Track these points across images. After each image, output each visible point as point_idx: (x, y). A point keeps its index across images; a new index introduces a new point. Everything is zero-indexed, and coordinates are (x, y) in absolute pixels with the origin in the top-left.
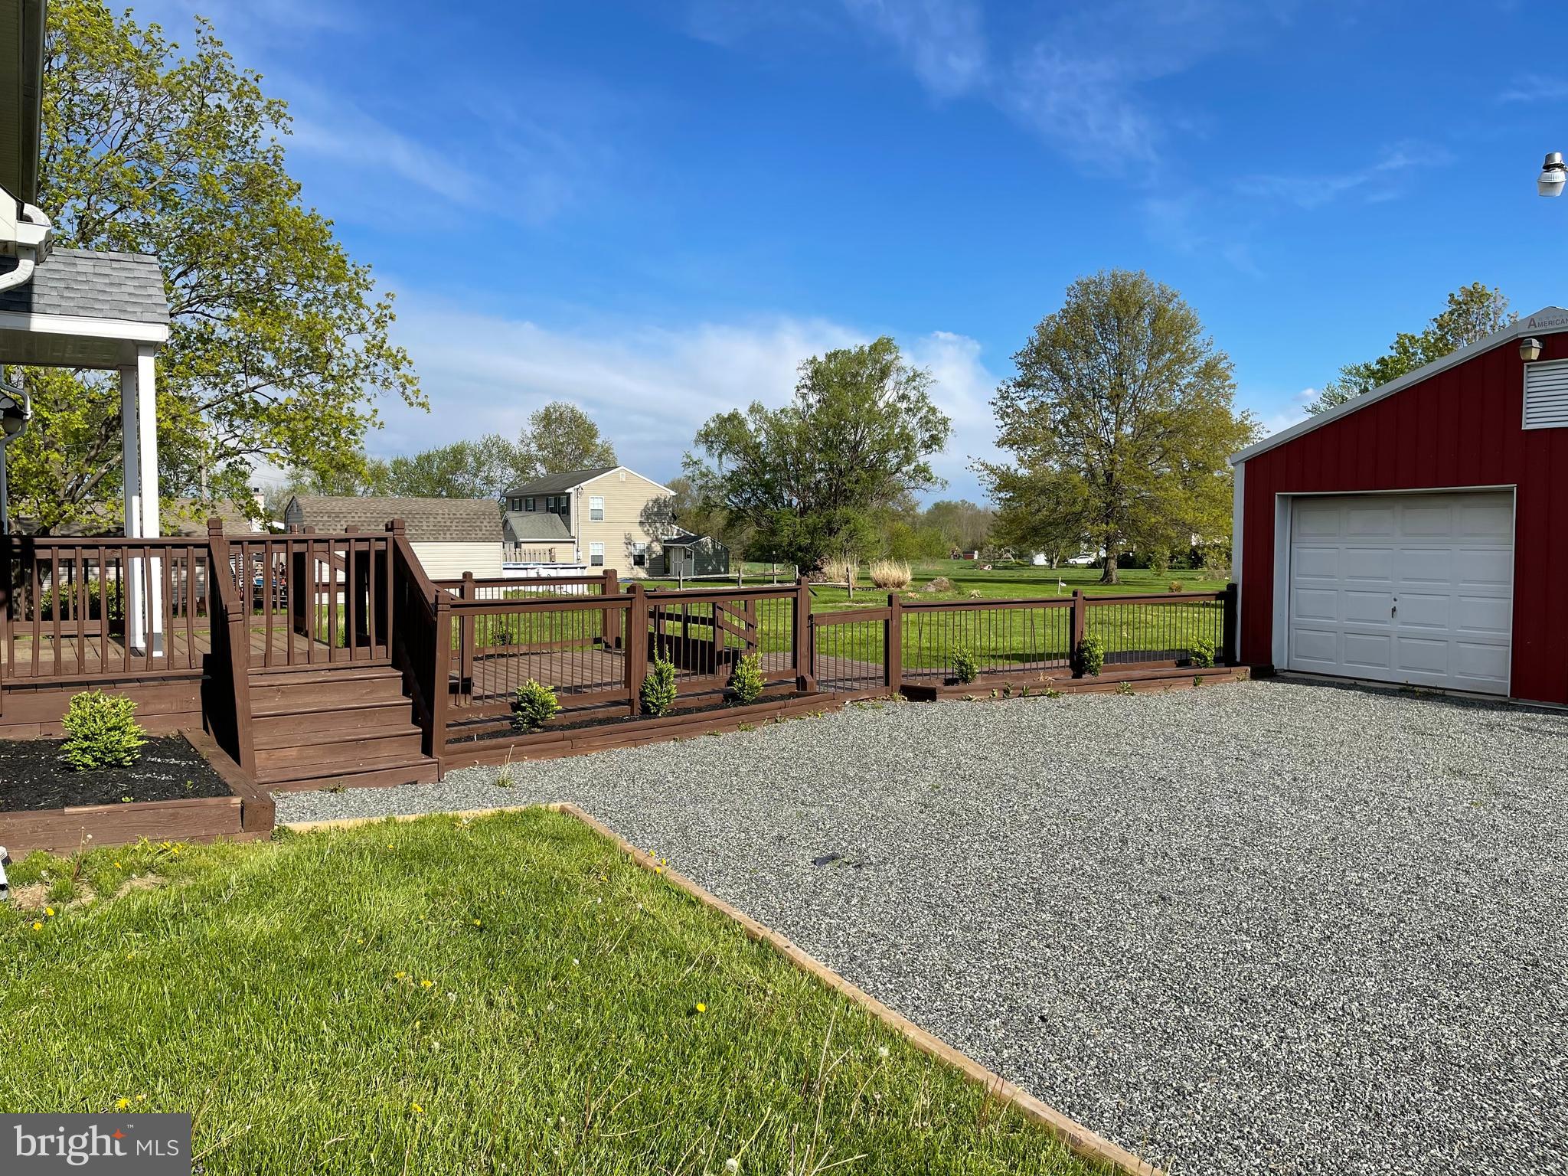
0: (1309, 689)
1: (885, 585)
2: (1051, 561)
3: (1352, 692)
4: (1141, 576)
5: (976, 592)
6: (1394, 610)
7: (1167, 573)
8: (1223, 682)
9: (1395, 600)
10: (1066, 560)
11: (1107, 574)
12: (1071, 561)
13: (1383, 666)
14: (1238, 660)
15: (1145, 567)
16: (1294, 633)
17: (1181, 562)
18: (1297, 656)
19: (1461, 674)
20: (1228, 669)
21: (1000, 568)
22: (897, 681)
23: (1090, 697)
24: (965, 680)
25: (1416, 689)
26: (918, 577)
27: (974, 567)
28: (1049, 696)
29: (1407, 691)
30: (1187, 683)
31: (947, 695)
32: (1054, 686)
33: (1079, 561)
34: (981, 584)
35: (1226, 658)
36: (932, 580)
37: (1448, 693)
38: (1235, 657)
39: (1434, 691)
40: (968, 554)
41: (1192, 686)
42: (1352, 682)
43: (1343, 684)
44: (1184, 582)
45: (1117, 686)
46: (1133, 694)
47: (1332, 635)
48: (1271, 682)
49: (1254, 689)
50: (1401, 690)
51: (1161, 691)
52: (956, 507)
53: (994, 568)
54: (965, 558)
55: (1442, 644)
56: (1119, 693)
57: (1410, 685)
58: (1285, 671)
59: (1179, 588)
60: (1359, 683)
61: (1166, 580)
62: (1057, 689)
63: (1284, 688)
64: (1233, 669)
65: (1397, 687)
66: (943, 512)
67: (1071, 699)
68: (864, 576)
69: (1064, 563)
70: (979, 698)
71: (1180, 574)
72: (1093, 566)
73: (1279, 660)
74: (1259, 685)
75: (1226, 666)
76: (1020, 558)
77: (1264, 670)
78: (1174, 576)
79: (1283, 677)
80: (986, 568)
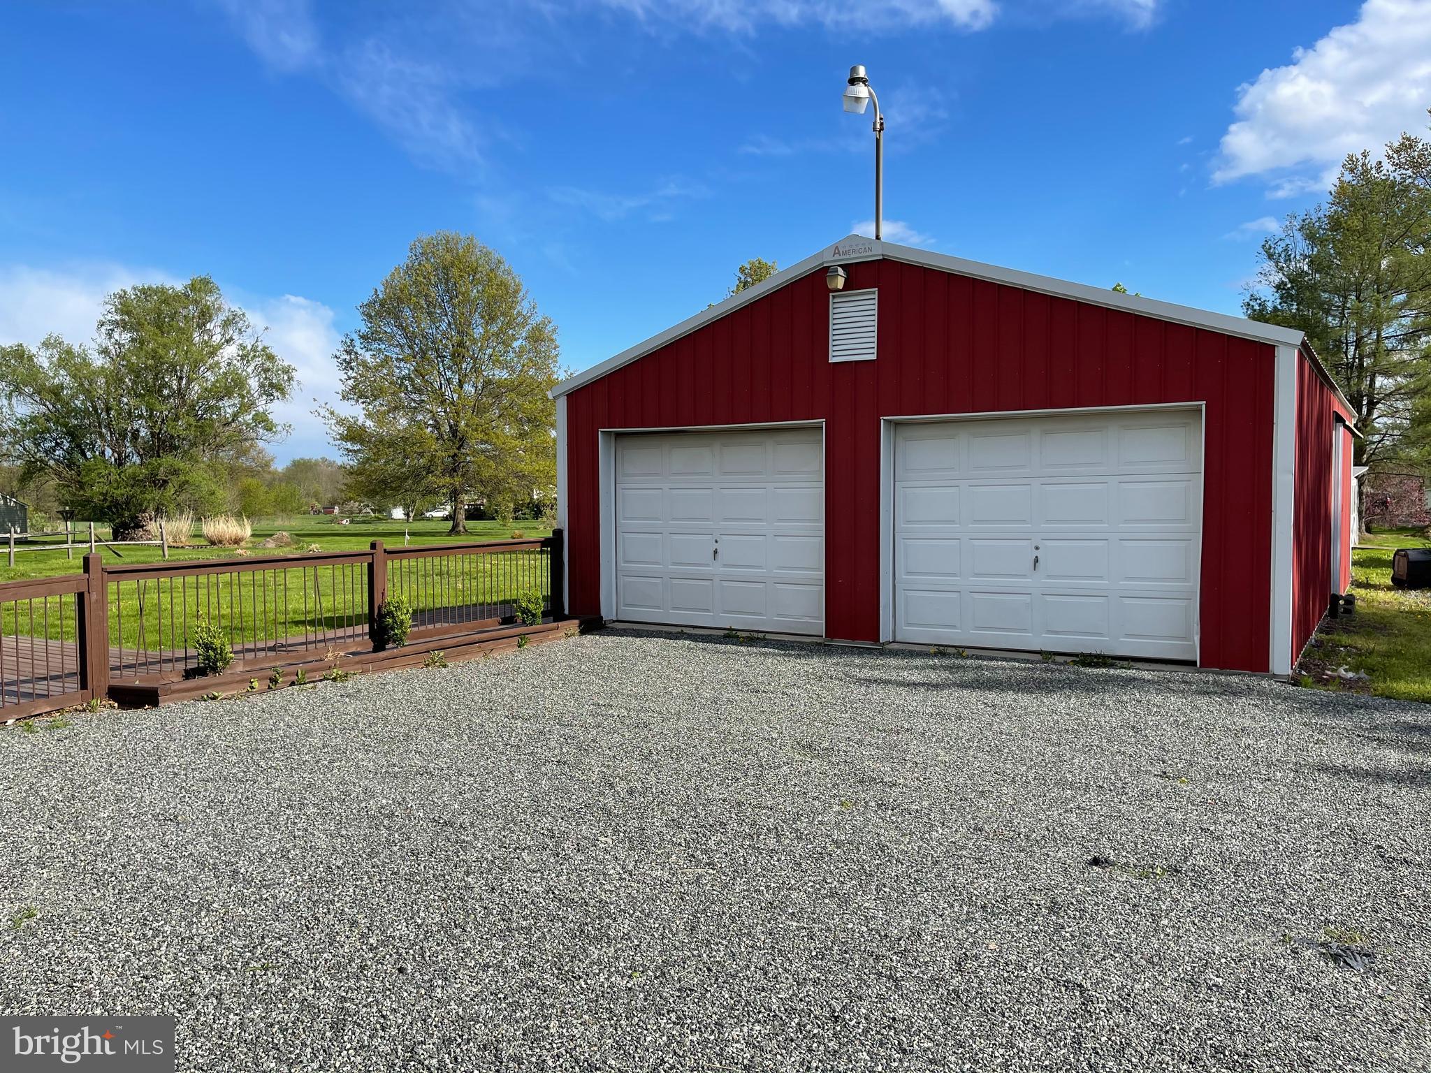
0: (639, 641)
1: (220, 542)
2: (407, 515)
3: (680, 642)
4: (489, 526)
5: (316, 547)
6: (716, 552)
7: (511, 523)
8: (550, 640)
9: (716, 542)
10: (422, 514)
11: (455, 526)
12: (428, 514)
13: (708, 611)
14: (566, 612)
15: (493, 519)
16: (622, 580)
17: (525, 514)
18: (626, 605)
19: (779, 615)
20: (555, 624)
21: (358, 523)
22: (101, 680)
23: (389, 676)
24: (215, 669)
25: (739, 633)
26: (257, 533)
27: (332, 521)
28: (334, 679)
29: (730, 636)
30: (510, 646)
31: (177, 695)
32: (341, 666)
33: (435, 514)
34: (330, 538)
35: (554, 612)
36: (272, 535)
37: (768, 636)
38: (564, 610)
39: (756, 635)
40: (328, 510)
41: (517, 649)
42: (679, 629)
43: (671, 633)
44: (525, 531)
45: (429, 656)
46: (445, 666)
47: (659, 580)
48: (601, 635)
49: (582, 645)
50: (726, 636)
51: (479, 657)
52: (316, 464)
53: (352, 522)
54: (326, 513)
55: (762, 585)
56: (428, 665)
57: (734, 630)
58: (614, 621)
59: (521, 536)
60: (686, 630)
61: (511, 529)
62: (346, 669)
63: (613, 642)
64: (560, 624)
65: (721, 633)
66: (302, 468)
67: (363, 681)
68: (197, 533)
69: (420, 516)
70: (229, 694)
71: (522, 524)
72: (445, 519)
73: (608, 611)
74: (589, 639)
75: (554, 621)
76: (379, 512)
77: (593, 624)
78: (518, 526)
79: (612, 628)
80: (344, 522)
